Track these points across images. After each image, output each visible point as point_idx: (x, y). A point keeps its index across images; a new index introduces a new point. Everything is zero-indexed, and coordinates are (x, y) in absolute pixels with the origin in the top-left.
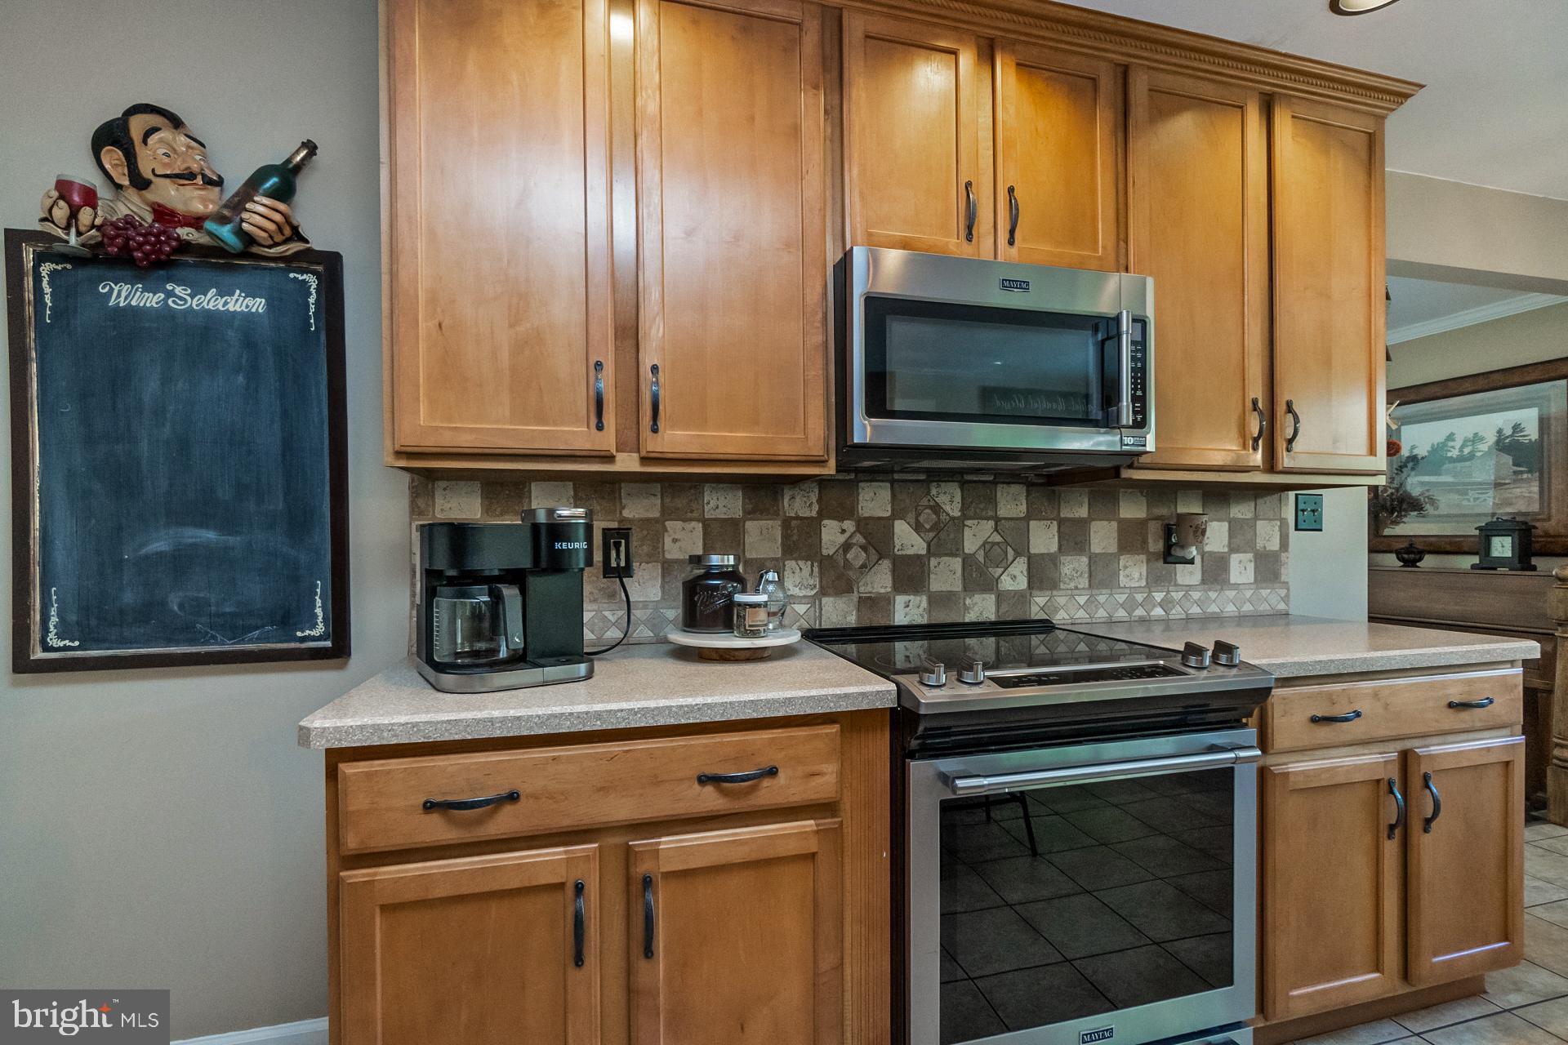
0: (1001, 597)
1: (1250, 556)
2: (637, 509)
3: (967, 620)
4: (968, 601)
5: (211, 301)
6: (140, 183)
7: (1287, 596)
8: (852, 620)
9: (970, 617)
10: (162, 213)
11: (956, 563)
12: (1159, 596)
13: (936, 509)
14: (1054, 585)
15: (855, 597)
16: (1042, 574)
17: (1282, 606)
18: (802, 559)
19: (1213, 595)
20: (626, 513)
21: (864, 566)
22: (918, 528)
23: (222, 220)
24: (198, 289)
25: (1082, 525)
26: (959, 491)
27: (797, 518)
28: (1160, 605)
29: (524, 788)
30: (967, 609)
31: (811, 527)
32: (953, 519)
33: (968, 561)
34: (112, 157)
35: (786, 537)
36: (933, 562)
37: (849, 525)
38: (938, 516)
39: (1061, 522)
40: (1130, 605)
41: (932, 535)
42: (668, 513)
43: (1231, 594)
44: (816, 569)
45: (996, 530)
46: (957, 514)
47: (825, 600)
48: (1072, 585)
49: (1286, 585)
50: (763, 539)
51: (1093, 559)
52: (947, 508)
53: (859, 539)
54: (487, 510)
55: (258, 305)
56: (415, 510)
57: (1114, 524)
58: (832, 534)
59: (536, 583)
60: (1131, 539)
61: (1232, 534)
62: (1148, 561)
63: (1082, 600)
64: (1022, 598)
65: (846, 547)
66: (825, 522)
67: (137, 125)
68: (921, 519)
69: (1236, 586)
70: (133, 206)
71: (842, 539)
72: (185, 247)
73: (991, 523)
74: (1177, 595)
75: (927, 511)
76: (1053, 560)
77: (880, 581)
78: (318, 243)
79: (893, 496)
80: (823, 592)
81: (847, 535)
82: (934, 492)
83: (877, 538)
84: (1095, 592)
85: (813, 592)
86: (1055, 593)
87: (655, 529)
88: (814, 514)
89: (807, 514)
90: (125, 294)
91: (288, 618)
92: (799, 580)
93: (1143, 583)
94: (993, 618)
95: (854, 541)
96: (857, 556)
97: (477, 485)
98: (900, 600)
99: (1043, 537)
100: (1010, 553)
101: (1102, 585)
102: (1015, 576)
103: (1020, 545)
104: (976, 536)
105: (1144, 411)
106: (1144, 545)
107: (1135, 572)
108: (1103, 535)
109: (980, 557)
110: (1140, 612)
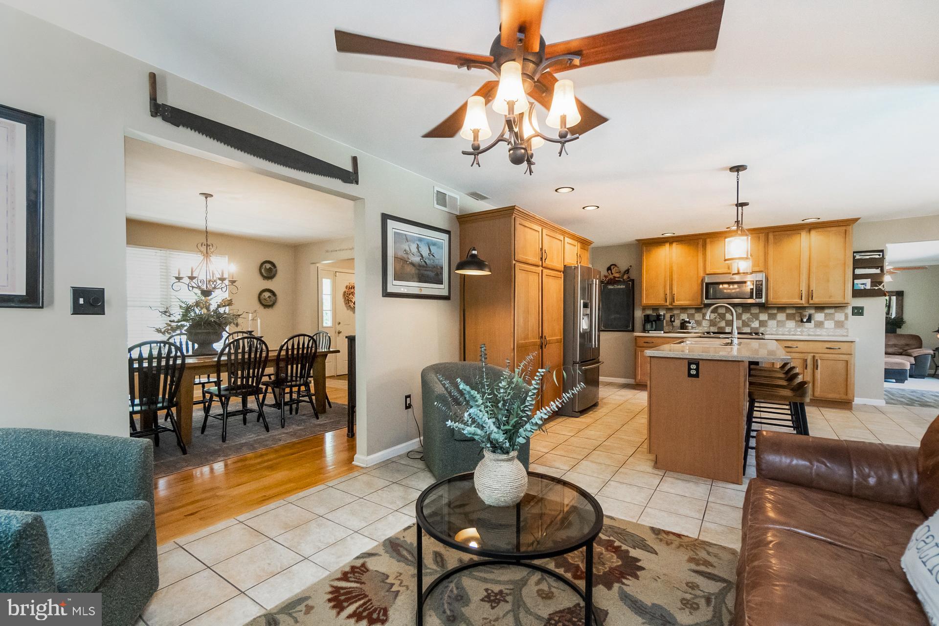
1: (833, 321)
2: (676, 312)
5: (619, 287)
6: (612, 274)
7: (847, 331)
8: (716, 331)
10: (615, 277)
12: (799, 330)
14: (766, 326)
15: (717, 327)
16: (763, 324)
17: (845, 334)
19: (818, 330)
20: (674, 312)
23: (621, 278)
25: (775, 315)
27: (705, 313)
28: (800, 332)
29: (654, 342)
30: (743, 330)
34: (609, 271)
35: (703, 316)
37: (716, 314)
39: (769, 314)
40: (789, 331)
42: (681, 313)
43: (825, 330)
44: (709, 322)
46: (741, 312)
48: (772, 326)
49: (847, 329)
50: (698, 317)
51: (778, 322)
53: (718, 317)
54: (653, 312)
55: (624, 287)
56: (643, 312)
57: (785, 314)
58: (712, 316)
59: (657, 322)
60: (789, 317)
61: (825, 317)
62: (796, 322)
63: (774, 330)
64: (757, 328)
65: (715, 318)
66: (711, 314)
67: (612, 267)
69: (826, 328)
70: (611, 276)
72: (617, 281)
73: (749, 314)
74: (805, 330)
76: (766, 321)
77: (723, 324)
78: (632, 278)
80: (710, 326)
83: (722, 316)
84: (778, 328)
87: (678, 315)
90: (610, 287)
91: (628, 326)
92: (705, 323)
93: (794, 327)
94: (750, 332)
96: (718, 320)
97: (651, 310)
98: (727, 328)
99: (763, 317)
100: (754, 320)
101: (781, 327)
102: (755, 324)
103: (757, 319)
104: (745, 317)
105: (762, 296)
106: (794, 319)
107: (791, 324)
108: (781, 316)
109: (747, 321)
110: (792, 333)
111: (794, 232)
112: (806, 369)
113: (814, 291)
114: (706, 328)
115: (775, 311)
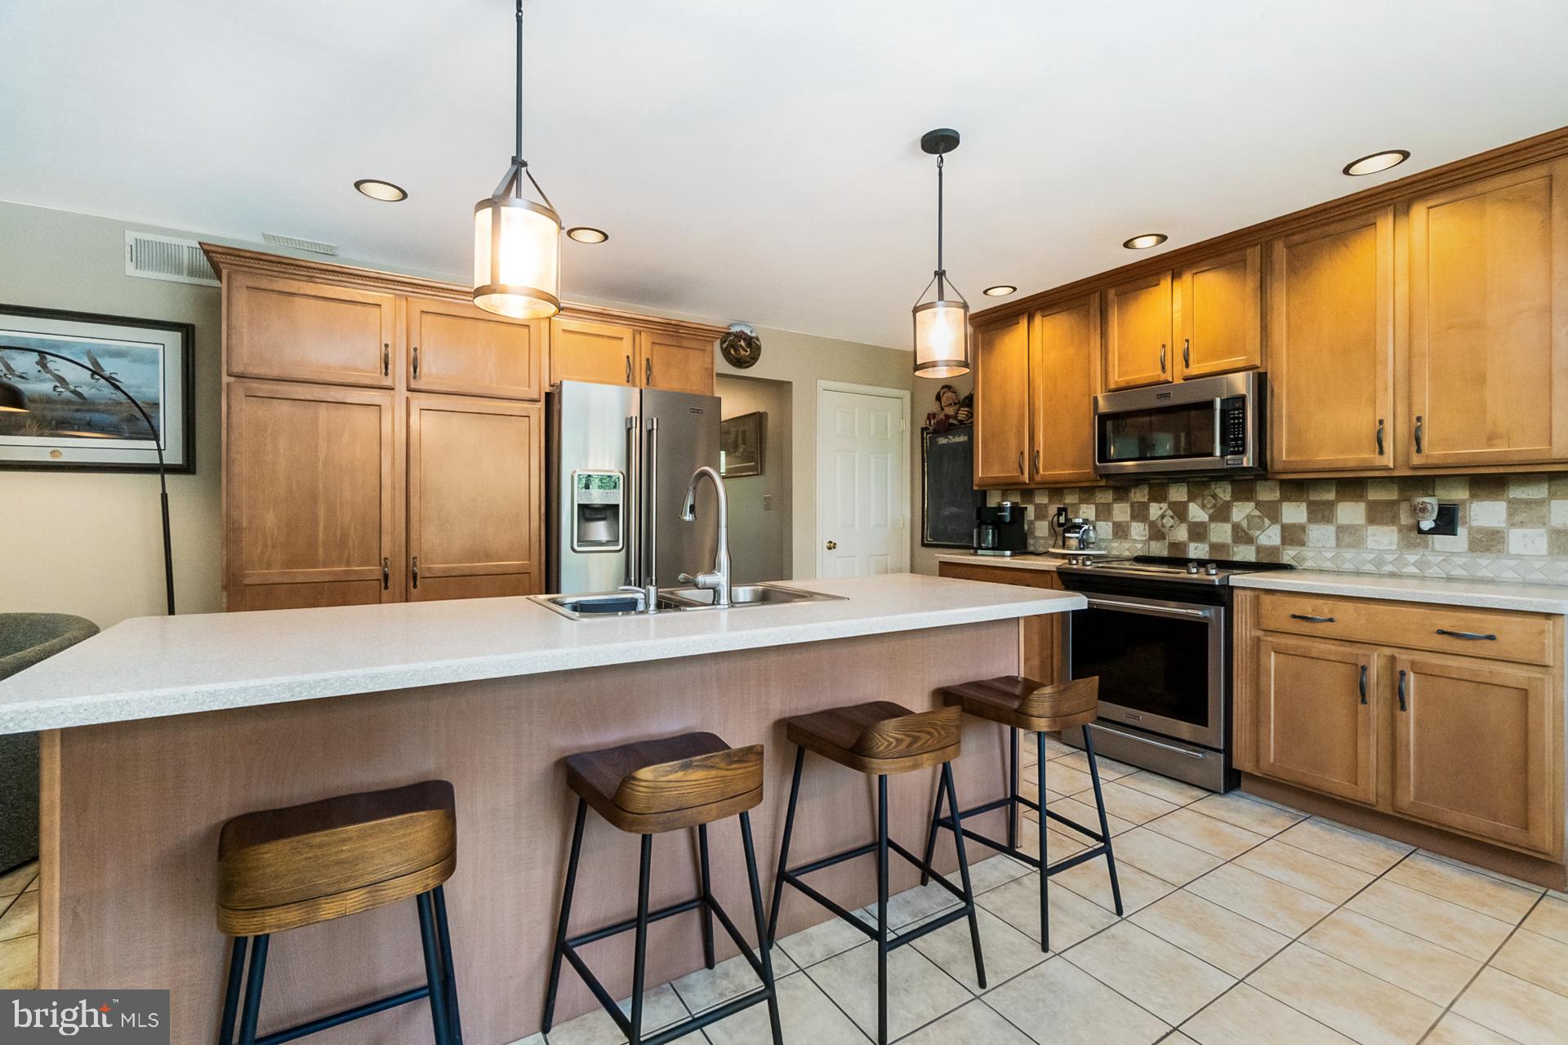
0: (1259, 549)
1: (1542, 531)
2: (1070, 499)
3: (1234, 560)
4: (1235, 549)
5: (954, 439)
6: (942, 408)
8: (1165, 553)
9: (1237, 558)
10: (946, 416)
11: (1228, 527)
12: (1412, 557)
13: (1214, 496)
14: (1302, 544)
15: (1167, 542)
16: (1293, 535)
18: (1140, 522)
19: (1481, 562)
20: (1066, 501)
21: (1172, 526)
22: (1203, 507)
23: (957, 415)
24: (954, 437)
25: (1331, 505)
26: (1230, 487)
27: (1138, 502)
28: (1414, 564)
30: (1234, 554)
31: (1145, 507)
32: (1226, 501)
33: (1236, 528)
34: (939, 404)
35: (1132, 511)
36: (1213, 525)
37: (1164, 506)
38: (1216, 500)
39: (1310, 503)
40: (1379, 562)
41: (1212, 511)
43: (1507, 562)
44: (1147, 528)
45: (1256, 508)
46: (1228, 498)
47: (1151, 543)
48: (1320, 545)
50: (1120, 512)
51: (1341, 529)
52: (1222, 496)
53: (1170, 512)
55: (966, 438)
57: (1363, 504)
58: (1155, 510)
59: (1001, 526)
60: (1378, 514)
61: (1511, 514)
62: (1400, 531)
63: (1329, 555)
64: (1274, 550)
65: (1163, 517)
66: (1151, 504)
67: (944, 392)
68: (1205, 502)
69: (1516, 556)
70: (941, 415)
71: (1160, 512)
72: (951, 425)
73: (1253, 504)
74: (1432, 559)
75: (1209, 498)
76: (1303, 528)
77: (1181, 534)
79: (1188, 489)
80: (1151, 538)
81: (1163, 510)
82: (1213, 487)
83: (1180, 512)
84: (1340, 550)
85: (1145, 539)
86: (1303, 548)
88: (1146, 500)
89: (1143, 500)
92: (1138, 530)
93: (1394, 547)
94: (1254, 560)
95: (1167, 513)
96: (1168, 522)
97: (1019, 492)
98: (1192, 546)
99: (1294, 513)
100: (1267, 522)
101: (1350, 546)
102: (1270, 536)
103: (1275, 517)
104: (1241, 512)
105: (1244, 445)
106: (1394, 520)
107: (1384, 539)
108: (1351, 512)
109: (1244, 524)
110: (1390, 568)
111: (1351, 224)
112: (1364, 701)
113: (1426, 420)
114: (1139, 546)
115: (1331, 496)
